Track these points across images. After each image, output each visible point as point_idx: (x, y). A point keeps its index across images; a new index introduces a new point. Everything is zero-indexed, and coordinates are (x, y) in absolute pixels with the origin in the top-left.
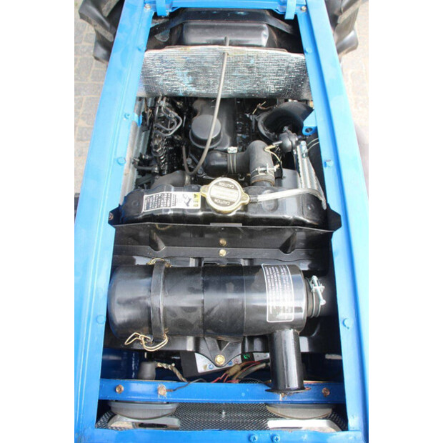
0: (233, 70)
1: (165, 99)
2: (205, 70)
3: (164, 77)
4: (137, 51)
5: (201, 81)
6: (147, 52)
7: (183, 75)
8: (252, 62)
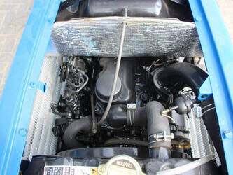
0: (132, 36)
1: (75, 58)
2: (107, 36)
3: (72, 43)
4: (47, 23)
5: (105, 45)
6: (56, 23)
7: (88, 41)
8: (148, 29)
